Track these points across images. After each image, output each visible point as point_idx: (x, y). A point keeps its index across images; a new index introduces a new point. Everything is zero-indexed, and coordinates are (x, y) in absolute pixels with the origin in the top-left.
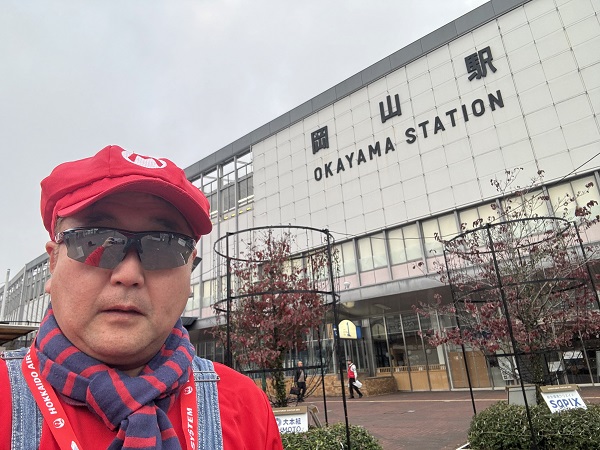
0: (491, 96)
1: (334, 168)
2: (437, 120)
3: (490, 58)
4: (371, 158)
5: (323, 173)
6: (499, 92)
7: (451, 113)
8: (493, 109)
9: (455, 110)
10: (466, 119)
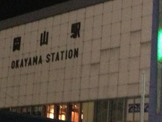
0: (75, 50)
1: (19, 63)
2: (58, 54)
4: (33, 64)
5: (15, 65)
6: (78, 49)
7: (62, 52)
8: (74, 57)
9: (64, 52)
10: (66, 58)
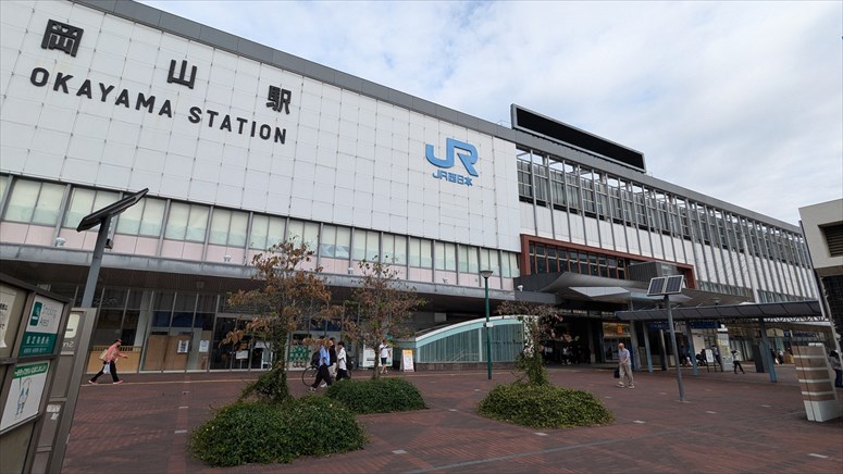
0: (278, 129)
1: (73, 85)
2: (227, 118)
3: (287, 102)
4: (138, 108)
5: (49, 80)
6: (284, 131)
7: (242, 121)
8: (276, 141)
9: (246, 121)
10: (253, 135)
